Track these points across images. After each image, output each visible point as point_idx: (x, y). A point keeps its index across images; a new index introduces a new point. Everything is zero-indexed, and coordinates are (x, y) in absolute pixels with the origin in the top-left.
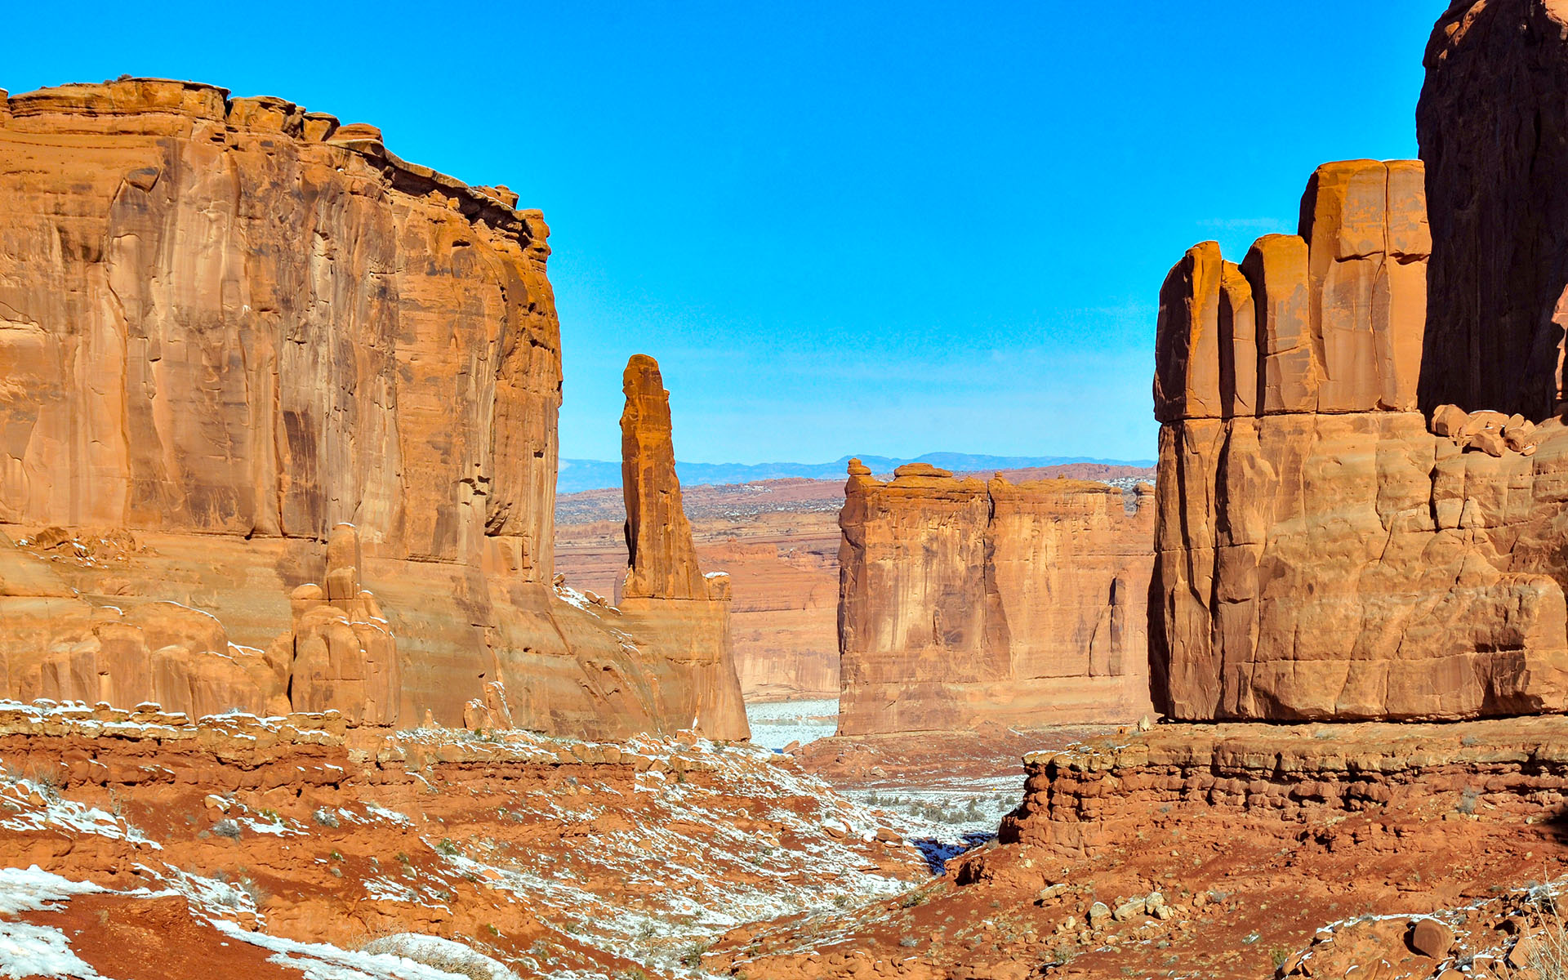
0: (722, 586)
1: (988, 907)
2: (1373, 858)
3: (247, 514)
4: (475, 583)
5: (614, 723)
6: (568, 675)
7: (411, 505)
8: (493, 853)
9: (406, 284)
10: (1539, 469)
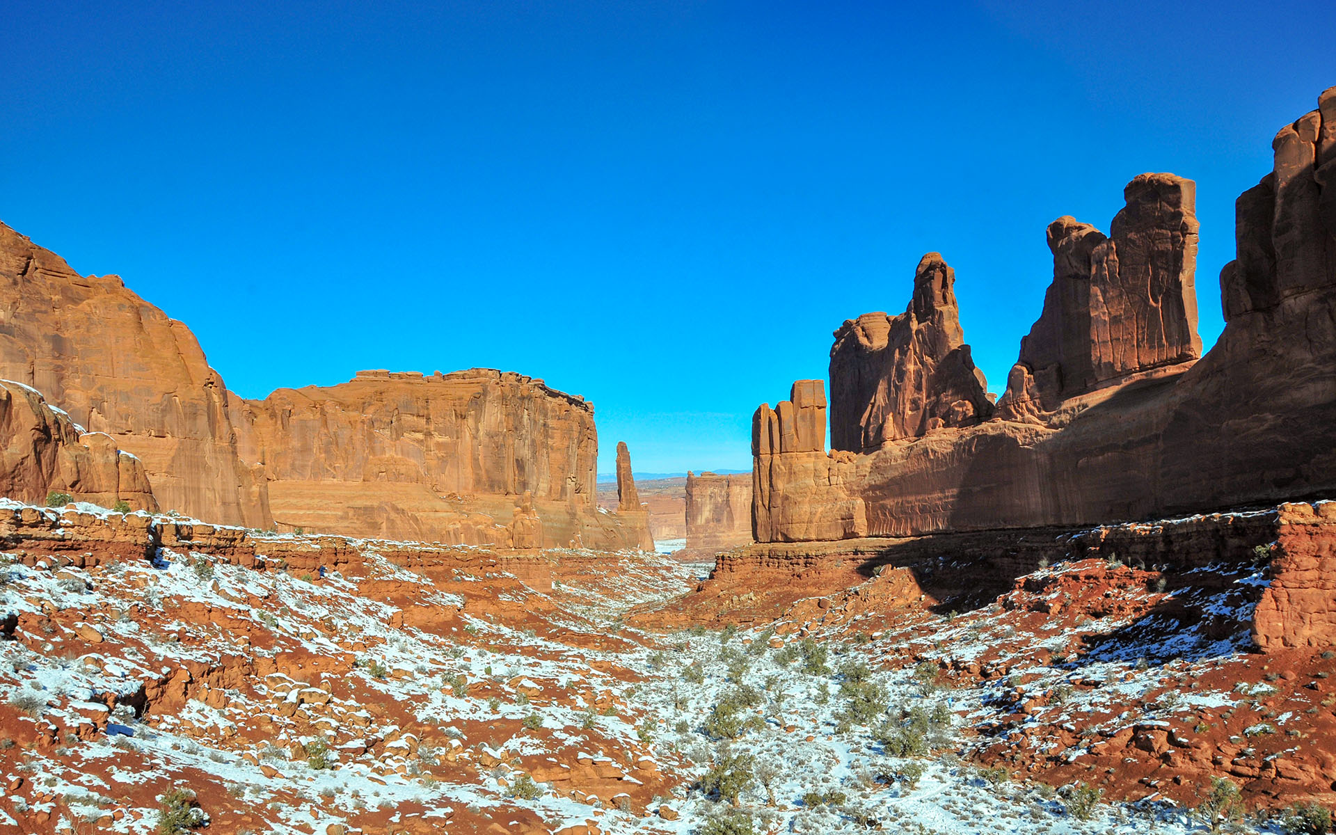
0: (646, 507)
1: (704, 598)
2: (812, 580)
3: (506, 488)
4: (572, 507)
5: (614, 546)
6: (600, 533)
7: (553, 485)
8: (575, 584)
9: (551, 422)
10: (857, 467)
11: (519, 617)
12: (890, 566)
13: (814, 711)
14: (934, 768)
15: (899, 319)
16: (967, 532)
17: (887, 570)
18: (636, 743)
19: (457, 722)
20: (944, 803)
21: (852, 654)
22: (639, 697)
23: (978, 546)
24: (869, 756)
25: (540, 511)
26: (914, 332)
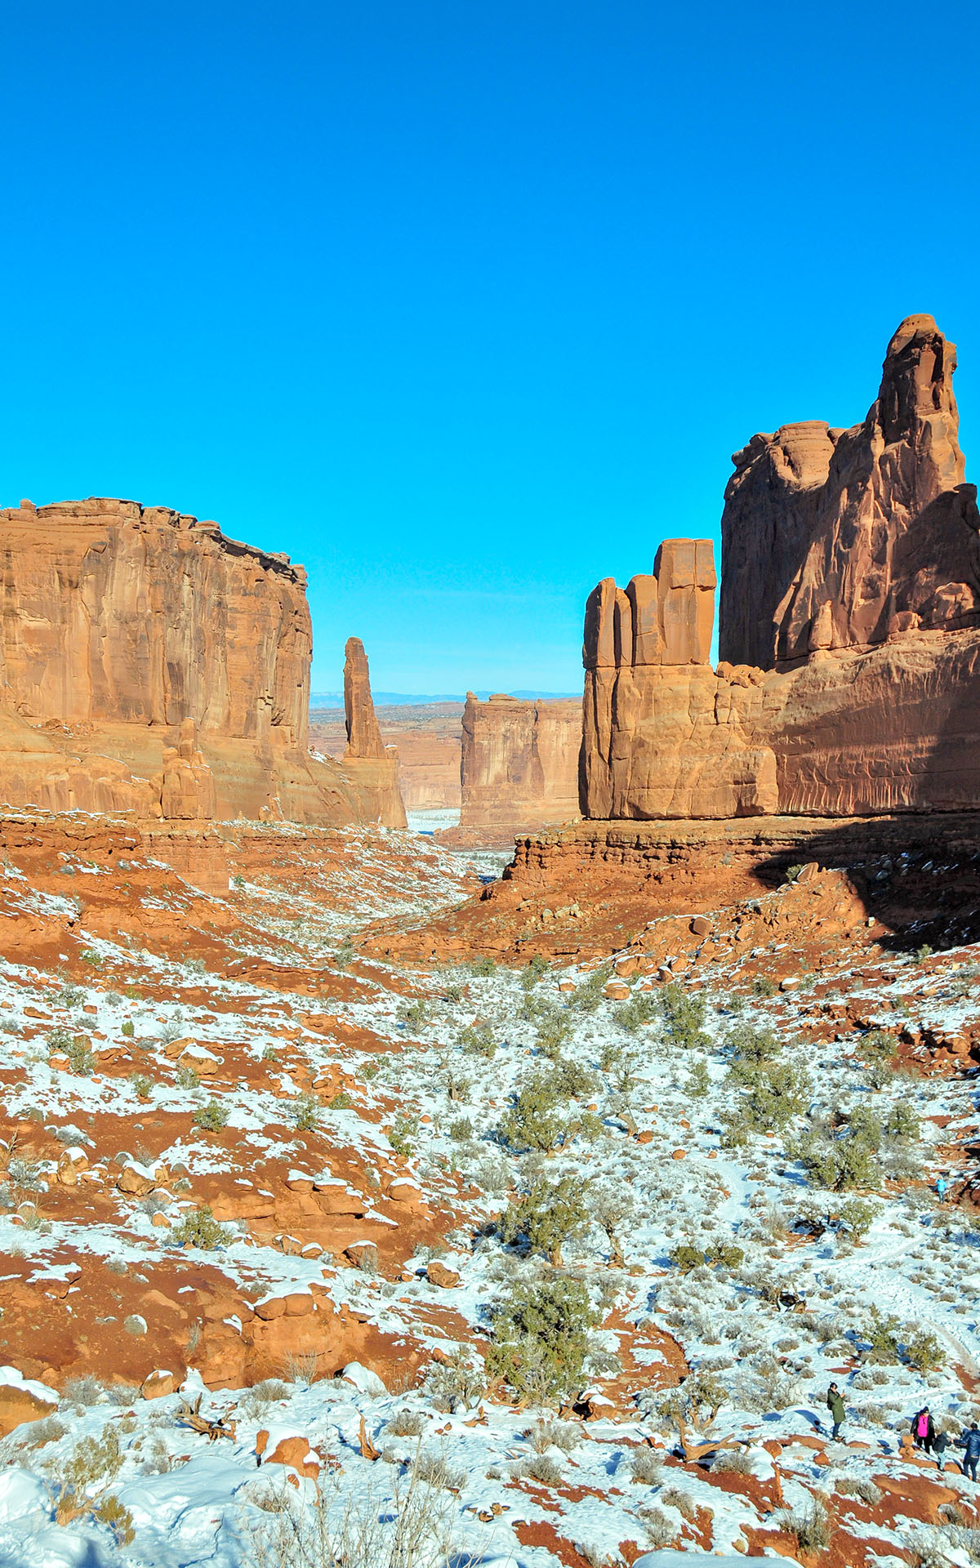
0: (394, 752)
1: (494, 912)
2: (681, 886)
3: (149, 713)
4: (266, 749)
5: (337, 819)
6: (314, 795)
7: (233, 710)
8: (270, 882)
9: (231, 600)
10: (765, 694)
11: (177, 937)
12: (817, 865)
13: (685, 1107)
14: (895, 1211)
15: (852, 435)
16: (953, 812)
17: (810, 874)
18: (387, 1156)
19: (78, 1118)
20: (912, 1272)
21: (748, 1013)
22: (386, 1078)
23: (970, 836)
24: (781, 1186)
25: (210, 755)
26: (876, 459)
